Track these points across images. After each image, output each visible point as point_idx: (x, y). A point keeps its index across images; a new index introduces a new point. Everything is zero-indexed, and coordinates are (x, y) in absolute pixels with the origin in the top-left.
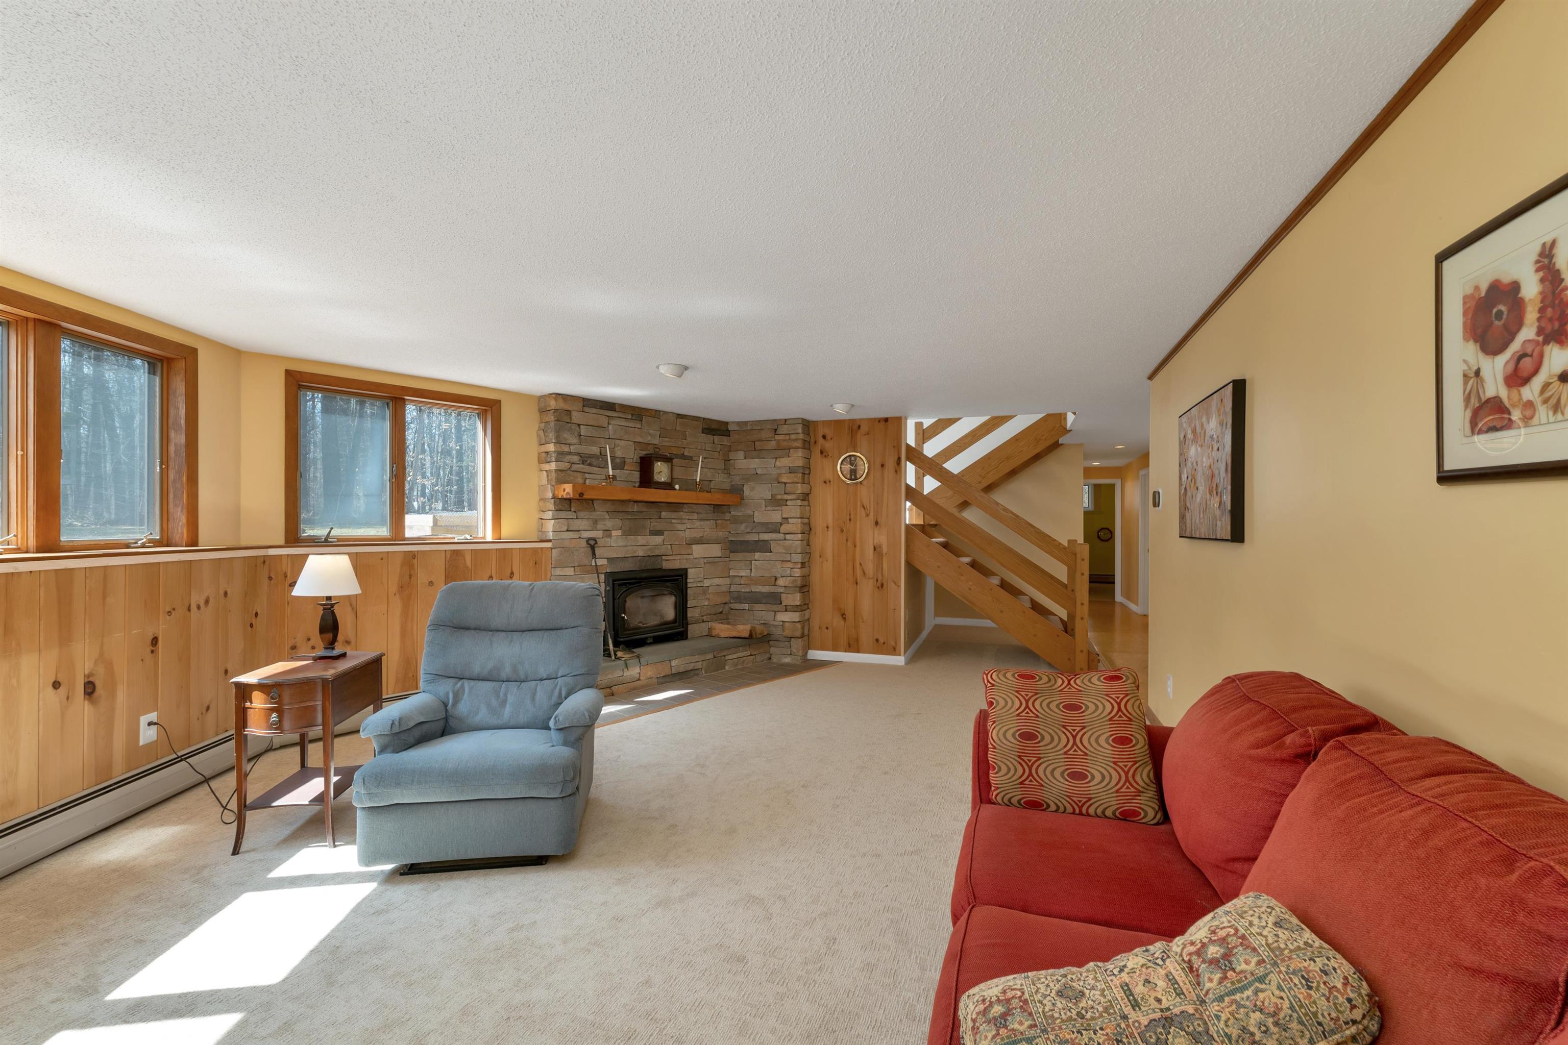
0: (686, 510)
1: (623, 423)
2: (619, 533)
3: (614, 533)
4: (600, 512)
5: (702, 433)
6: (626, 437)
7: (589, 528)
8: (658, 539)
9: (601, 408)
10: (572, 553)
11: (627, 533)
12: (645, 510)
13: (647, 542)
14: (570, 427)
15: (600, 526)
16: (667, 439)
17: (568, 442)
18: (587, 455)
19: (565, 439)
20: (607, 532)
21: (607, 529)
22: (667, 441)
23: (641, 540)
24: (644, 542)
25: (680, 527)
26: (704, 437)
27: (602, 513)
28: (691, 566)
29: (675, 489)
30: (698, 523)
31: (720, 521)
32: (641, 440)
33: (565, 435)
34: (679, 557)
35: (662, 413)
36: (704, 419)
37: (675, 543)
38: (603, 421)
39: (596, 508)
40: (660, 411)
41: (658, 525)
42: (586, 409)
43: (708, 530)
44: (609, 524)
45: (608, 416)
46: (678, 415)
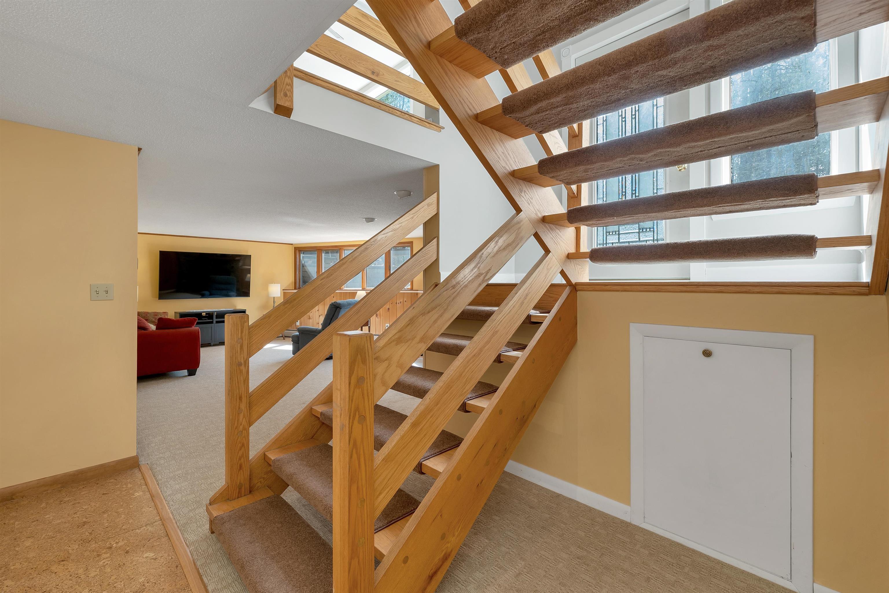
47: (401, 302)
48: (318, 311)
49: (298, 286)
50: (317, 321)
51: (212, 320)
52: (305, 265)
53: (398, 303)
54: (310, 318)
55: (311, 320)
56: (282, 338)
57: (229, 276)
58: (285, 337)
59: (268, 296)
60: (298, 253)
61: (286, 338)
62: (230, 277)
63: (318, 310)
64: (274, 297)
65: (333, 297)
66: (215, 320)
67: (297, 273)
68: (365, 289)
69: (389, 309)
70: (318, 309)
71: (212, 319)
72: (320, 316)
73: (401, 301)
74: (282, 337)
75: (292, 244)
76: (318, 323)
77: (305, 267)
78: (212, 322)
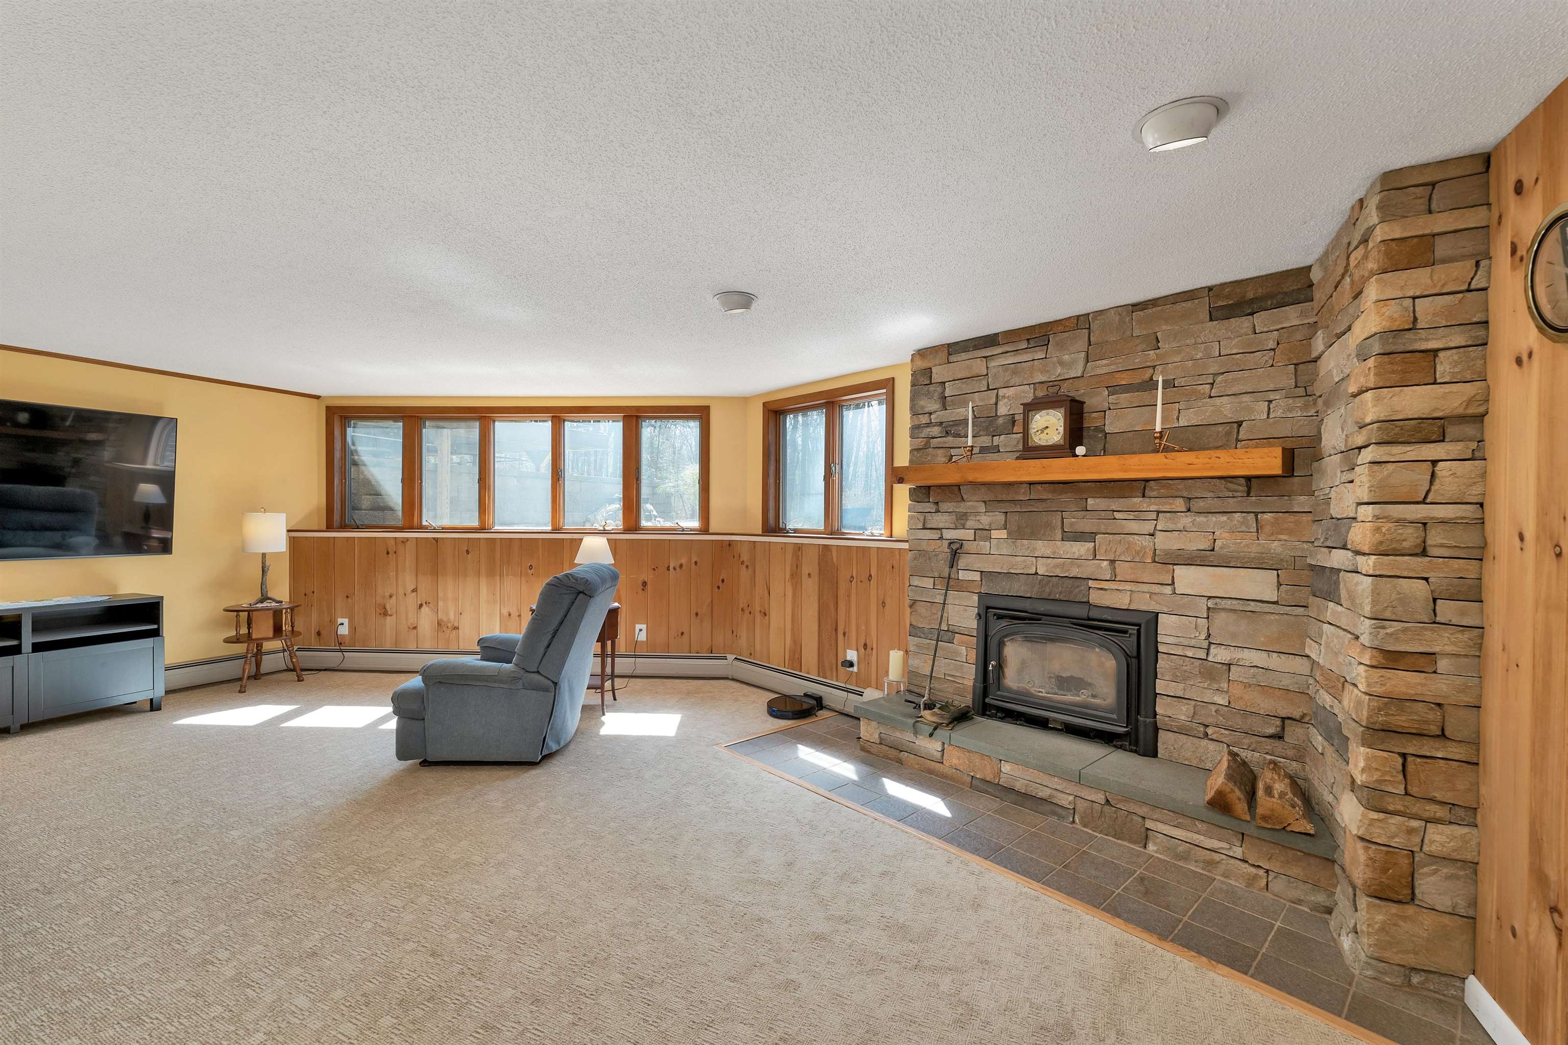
0: (1155, 493)
1: (1011, 359)
2: (1003, 534)
3: (995, 534)
4: (973, 504)
5: (1211, 320)
6: (1016, 380)
7: (952, 526)
8: (1081, 549)
9: (976, 348)
10: (930, 559)
11: (1017, 534)
12: (1050, 496)
13: (1054, 553)
14: (928, 390)
15: (969, 524)
16: (1104, 362)
17: (927, 410)
18: (951, 423)
19: (923, 407)
20: (983, 533)
21: (981, 527)
22: (1105, 365)
23: (1042, 547)
24: (1048, 552)
25: (1134, 526)
26: (1218, 328)
27: (975, 504)
28: (1166, 610)
29: (1076, 456)
30: (1185, 520)
31: (1267, 516)
32: (1044, 379)
33: (922, 403)
34: (1128, 587)
35: (1091, 316)
36: (1210, 289)
37: (1123, 558)
38: (979, 367)
39: (965, 497)
40: (1088, 314)
41: (1086, 525)
42: (952, 359)
43: (1226, 535)
44: (985, 520)
45: (984, 357)
46: (1133, 305)
47: (681, 566)
48: (413, 591)
49: (339, 520)
50: (412, 620)
51: (14, 643)
52: (362, 461)
53: (675, 569)
54: (385, 614)
55: (388, 618)
56: (293, 676)
57: (64, 486)
58: (303, 670)
59: (241, 550)
60: (339, 424)
61: (305, 675)
62: (64, 489)
63: (415, 590)
64: (264, 555)
65: (468, 552)
66: (28, 638)
67: (336, 481)
68: (561, 529)
69: (645, 584)
70: (413, 587)
71: (18, 636)
72: (421, 606)
73: (683, 561)
74: (294, 670)
75: (318, 397)
76: (415, 628)
77: (362, 468)
78: (17, 650)
